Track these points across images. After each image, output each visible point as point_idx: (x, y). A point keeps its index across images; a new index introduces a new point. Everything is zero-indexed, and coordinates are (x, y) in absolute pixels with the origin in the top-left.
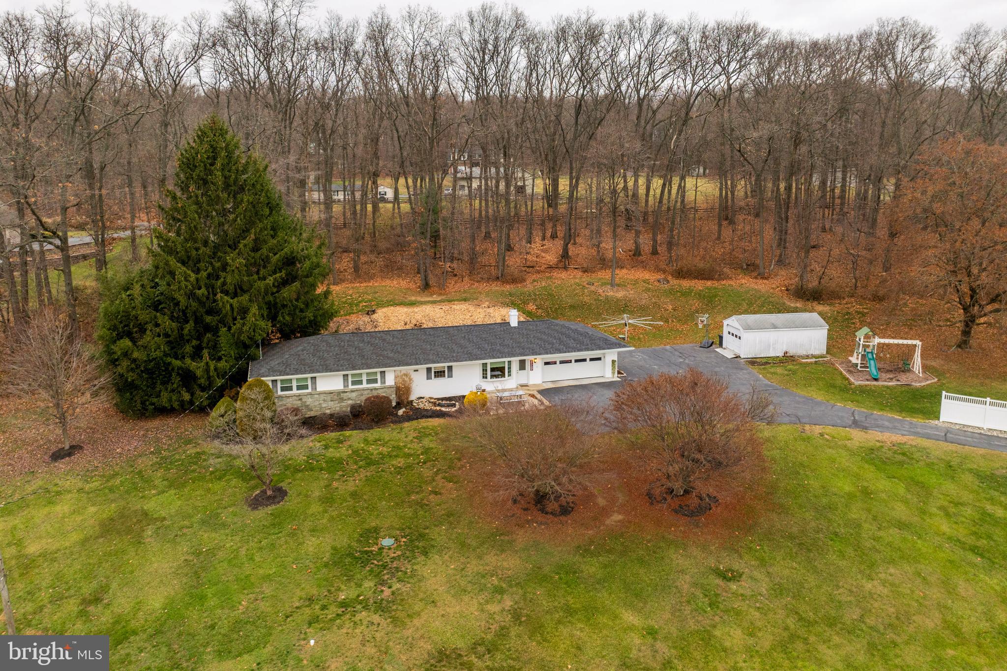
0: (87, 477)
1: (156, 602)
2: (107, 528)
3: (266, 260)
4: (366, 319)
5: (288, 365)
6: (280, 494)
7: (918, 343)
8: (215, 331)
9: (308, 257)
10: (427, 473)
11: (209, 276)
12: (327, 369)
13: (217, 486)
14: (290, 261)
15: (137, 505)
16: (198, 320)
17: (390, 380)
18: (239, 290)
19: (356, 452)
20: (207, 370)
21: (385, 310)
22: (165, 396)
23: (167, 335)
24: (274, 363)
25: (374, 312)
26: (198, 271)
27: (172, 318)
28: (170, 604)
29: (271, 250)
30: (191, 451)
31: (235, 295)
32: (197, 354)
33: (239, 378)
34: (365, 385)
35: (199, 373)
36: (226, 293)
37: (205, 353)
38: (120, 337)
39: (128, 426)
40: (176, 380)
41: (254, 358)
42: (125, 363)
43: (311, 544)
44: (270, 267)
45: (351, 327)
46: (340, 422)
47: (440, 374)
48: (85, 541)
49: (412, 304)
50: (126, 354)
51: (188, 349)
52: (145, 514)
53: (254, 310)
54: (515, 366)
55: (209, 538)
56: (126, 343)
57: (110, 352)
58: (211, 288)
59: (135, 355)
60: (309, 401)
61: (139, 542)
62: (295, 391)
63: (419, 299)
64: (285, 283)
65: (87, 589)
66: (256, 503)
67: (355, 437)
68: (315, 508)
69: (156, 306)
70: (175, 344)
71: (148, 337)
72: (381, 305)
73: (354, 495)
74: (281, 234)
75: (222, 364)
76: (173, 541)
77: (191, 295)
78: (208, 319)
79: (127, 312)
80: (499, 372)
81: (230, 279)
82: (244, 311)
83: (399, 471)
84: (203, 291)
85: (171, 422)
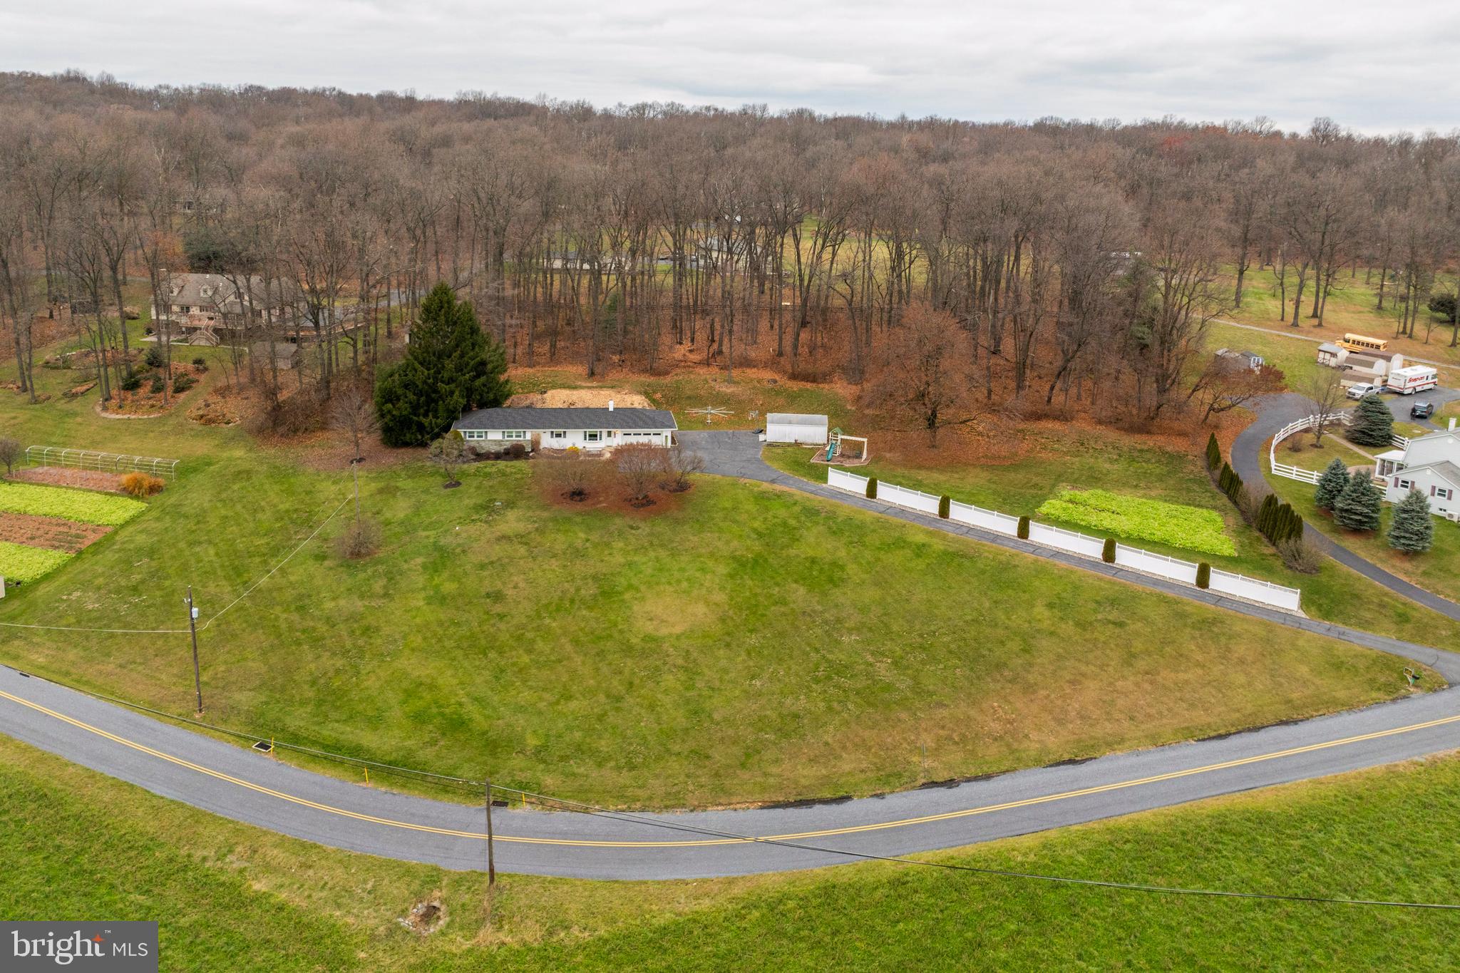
0: (369, 471)
1: (401, 515)
2: (381, 491)
3: (467, 364)
4: (539, 397)
5: (473, 424)
6: (458, 484)
7: (865, 440)
8: (436, 402)
9: (492, 362)
10: (529, 481)
11: (435, 373)
12: (494, 427)
13: (431, 479)
14: (483, 363)
15: (393, 484)
16: (428, 396)
17: (529, 436)
18: (451, 380)
19: (499, 471)
20: (431, 423)
21: (553, 391)
22: (408, 436)
23: (411, 403)
24: (467, 421)
25: (545, 392)
26: (428, 369)
27: (414, 394)
28: (406, 516)
29: (470, 358)
30: (420, 464)
31: (448, 384)
32: (426, 415)
33: (447, 429)
34: (514, 438)
35: (426, 424)
36: (442, 382)
37: (430, 415)
38: (386, 403)
39: (388, 451)
40: (414, 427)
41: (456, 418)
42: (389, 417)
43: (467, 501)
44: (469, 368)
45: (528, 402)
46: (498, 456)
47: (558, 435)
48: (371, 495)
49: (575, 388)
50: (389, 412)
51: (422, 411)
52: (397, 487)
53: (457, 393)
54: (605, 435)
55: (423, 497)
56: (390, 406)
57: (381, 410)
58: (435, 379)
59: (394, 413)
60: (483, 444)
61: (394, 496)
62: (476, 438)
63: (584, 384)
64: (478, 376)
65: (374, 510)
66: (447, 487)
67: (502, 464)
68: (472, 490)
69: (406, 386)
70: (415, 408)
71: (401, 404)
72: (554, 387)
73: (491, 487)
74: (477, 349)
75: (439, 421)
76: (409, 498)
77: (425, 382)
78: (433, 395)
79: (391, 389)
80: (593, 437)
81: (446, 375)
82: (452, 393)
83: (516, 479)
84: (431, 380)
85: (410, 451)
